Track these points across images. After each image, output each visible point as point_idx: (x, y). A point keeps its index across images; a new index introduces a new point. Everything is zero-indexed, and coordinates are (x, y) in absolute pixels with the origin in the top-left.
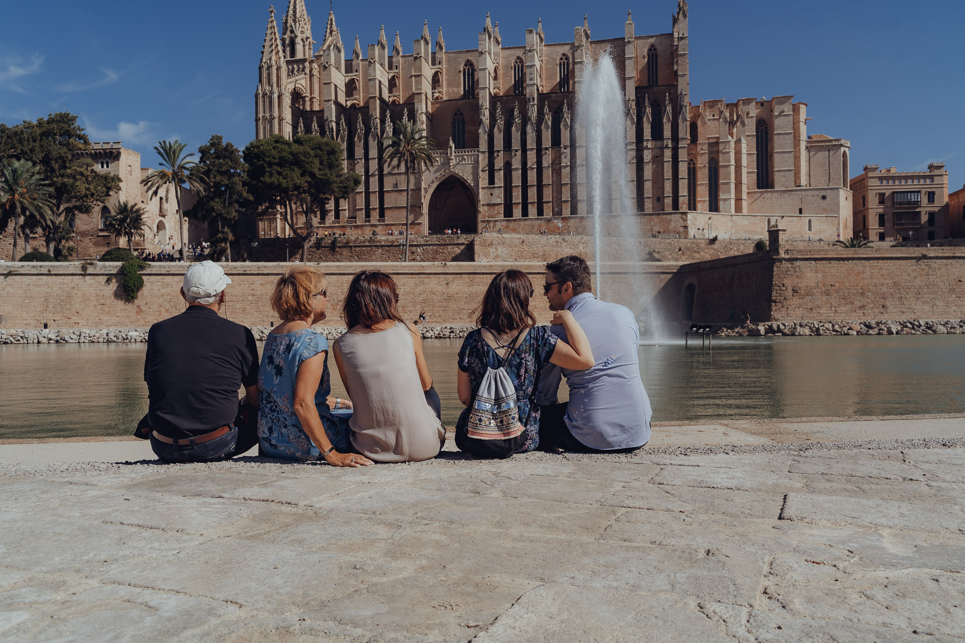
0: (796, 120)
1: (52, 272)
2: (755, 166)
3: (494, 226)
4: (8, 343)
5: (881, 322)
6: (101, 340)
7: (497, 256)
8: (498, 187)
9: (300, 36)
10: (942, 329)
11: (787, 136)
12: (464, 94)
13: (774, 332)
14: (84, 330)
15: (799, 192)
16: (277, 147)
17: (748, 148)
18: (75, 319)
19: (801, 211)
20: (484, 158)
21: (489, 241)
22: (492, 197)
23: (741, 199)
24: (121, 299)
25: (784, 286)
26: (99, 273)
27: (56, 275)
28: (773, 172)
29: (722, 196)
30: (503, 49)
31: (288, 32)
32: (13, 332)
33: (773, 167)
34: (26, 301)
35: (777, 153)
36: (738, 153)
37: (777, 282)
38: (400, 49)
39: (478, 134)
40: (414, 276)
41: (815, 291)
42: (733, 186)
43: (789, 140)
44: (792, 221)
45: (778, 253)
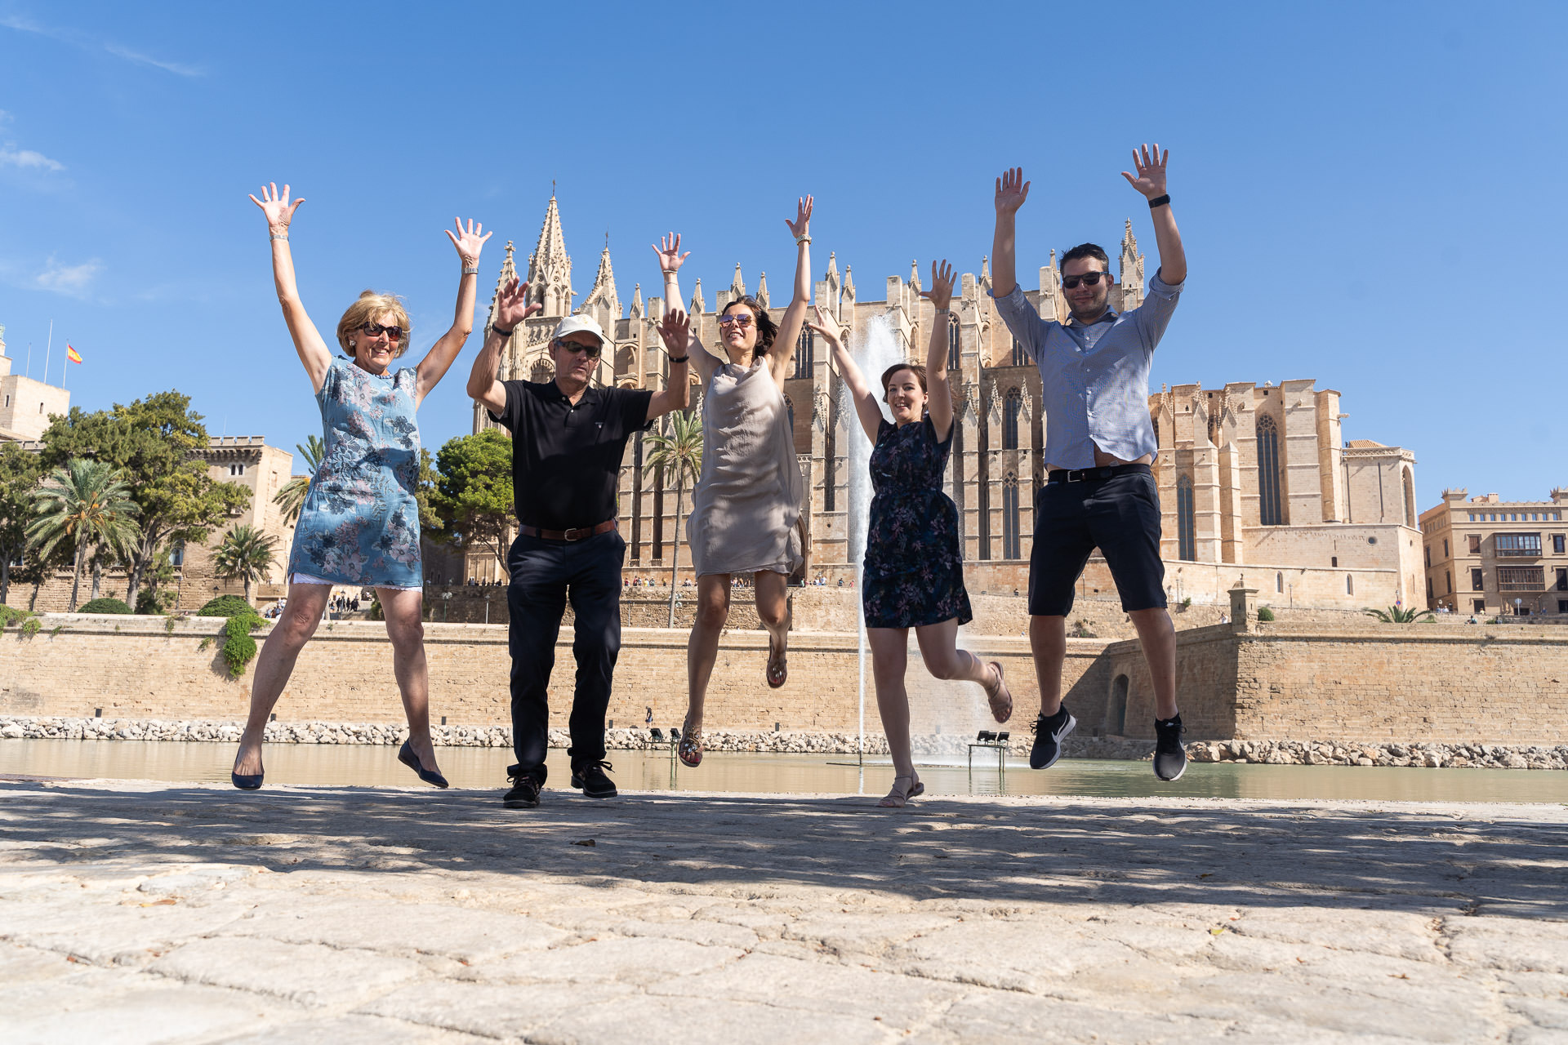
0: (1322, 418)
1: (121, 631)
2: (1257, 489)
3: (833, 574)
4: (36, 738)
5: (1416, 747)
6: (177, 737)
7: (828, 623)
8: (840, 514)
9: (553, 284)
10: (1519, 760)
11: (1307, 442)
12: (797, 372)
13: (1234, 757)
14: (154, 721)
15: (1330, 531)
16: (487, 448)
17: (1243, 459)
18: (147, 703)
19: (1334, 562)
20: (819, 469)
21: (816, 598)
22: (829, 530)
23: (1233, 541)
24: (220, 673)
25: (1255, 681)
26: (191, 633)
27: (126, 634)
28: (1286, 498)
29: (1200, 535)
30: (858, 304)
31: (536, 279)
32: (48, 720)
33: (1286, 491)
34: (78, 673)
35: (1292, 468)
36: (1225, 468)
37: (1244, 675)
38: (702, 304)
39: (810, 432)
40: (675, 651)
41: (1308, 691)
42: (1217, 520)
43: (1311, 448)
44: (1319, 578)
45: (1245, 629)
